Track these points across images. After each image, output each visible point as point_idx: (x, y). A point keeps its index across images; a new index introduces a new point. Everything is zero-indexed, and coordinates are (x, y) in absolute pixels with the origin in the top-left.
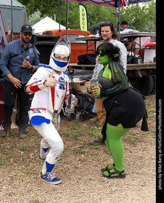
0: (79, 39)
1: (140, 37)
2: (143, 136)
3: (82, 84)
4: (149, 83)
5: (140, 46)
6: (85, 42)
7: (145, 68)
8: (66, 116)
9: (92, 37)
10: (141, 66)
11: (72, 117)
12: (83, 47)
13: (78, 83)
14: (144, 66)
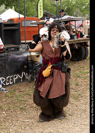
0: (33, 24)
1: (75, 21)
2: (83, 92)
3: (38, 56)
4: (82, 52)
5: (75, 27)
6: (36, 25)
7: (80, 42)
8: (27, 79)
9: (42, 22)
10: (77, 41)
11: (31, 80)
12: (36, 29)
13: (35, 56)
14: (79, 41)
